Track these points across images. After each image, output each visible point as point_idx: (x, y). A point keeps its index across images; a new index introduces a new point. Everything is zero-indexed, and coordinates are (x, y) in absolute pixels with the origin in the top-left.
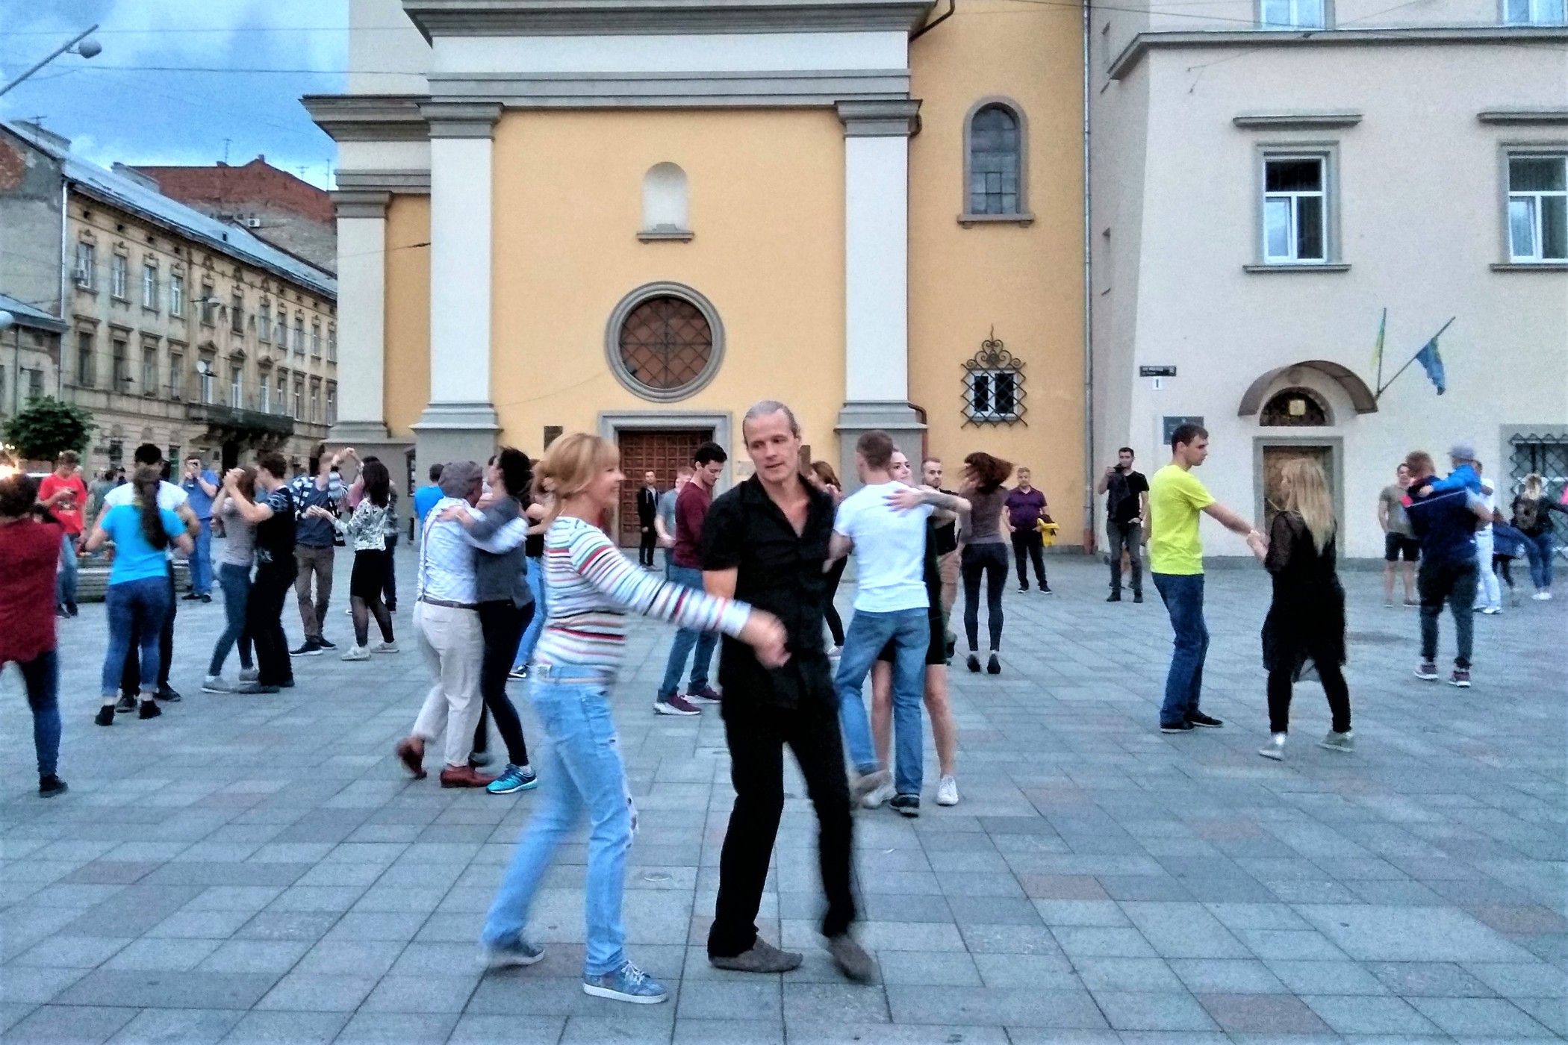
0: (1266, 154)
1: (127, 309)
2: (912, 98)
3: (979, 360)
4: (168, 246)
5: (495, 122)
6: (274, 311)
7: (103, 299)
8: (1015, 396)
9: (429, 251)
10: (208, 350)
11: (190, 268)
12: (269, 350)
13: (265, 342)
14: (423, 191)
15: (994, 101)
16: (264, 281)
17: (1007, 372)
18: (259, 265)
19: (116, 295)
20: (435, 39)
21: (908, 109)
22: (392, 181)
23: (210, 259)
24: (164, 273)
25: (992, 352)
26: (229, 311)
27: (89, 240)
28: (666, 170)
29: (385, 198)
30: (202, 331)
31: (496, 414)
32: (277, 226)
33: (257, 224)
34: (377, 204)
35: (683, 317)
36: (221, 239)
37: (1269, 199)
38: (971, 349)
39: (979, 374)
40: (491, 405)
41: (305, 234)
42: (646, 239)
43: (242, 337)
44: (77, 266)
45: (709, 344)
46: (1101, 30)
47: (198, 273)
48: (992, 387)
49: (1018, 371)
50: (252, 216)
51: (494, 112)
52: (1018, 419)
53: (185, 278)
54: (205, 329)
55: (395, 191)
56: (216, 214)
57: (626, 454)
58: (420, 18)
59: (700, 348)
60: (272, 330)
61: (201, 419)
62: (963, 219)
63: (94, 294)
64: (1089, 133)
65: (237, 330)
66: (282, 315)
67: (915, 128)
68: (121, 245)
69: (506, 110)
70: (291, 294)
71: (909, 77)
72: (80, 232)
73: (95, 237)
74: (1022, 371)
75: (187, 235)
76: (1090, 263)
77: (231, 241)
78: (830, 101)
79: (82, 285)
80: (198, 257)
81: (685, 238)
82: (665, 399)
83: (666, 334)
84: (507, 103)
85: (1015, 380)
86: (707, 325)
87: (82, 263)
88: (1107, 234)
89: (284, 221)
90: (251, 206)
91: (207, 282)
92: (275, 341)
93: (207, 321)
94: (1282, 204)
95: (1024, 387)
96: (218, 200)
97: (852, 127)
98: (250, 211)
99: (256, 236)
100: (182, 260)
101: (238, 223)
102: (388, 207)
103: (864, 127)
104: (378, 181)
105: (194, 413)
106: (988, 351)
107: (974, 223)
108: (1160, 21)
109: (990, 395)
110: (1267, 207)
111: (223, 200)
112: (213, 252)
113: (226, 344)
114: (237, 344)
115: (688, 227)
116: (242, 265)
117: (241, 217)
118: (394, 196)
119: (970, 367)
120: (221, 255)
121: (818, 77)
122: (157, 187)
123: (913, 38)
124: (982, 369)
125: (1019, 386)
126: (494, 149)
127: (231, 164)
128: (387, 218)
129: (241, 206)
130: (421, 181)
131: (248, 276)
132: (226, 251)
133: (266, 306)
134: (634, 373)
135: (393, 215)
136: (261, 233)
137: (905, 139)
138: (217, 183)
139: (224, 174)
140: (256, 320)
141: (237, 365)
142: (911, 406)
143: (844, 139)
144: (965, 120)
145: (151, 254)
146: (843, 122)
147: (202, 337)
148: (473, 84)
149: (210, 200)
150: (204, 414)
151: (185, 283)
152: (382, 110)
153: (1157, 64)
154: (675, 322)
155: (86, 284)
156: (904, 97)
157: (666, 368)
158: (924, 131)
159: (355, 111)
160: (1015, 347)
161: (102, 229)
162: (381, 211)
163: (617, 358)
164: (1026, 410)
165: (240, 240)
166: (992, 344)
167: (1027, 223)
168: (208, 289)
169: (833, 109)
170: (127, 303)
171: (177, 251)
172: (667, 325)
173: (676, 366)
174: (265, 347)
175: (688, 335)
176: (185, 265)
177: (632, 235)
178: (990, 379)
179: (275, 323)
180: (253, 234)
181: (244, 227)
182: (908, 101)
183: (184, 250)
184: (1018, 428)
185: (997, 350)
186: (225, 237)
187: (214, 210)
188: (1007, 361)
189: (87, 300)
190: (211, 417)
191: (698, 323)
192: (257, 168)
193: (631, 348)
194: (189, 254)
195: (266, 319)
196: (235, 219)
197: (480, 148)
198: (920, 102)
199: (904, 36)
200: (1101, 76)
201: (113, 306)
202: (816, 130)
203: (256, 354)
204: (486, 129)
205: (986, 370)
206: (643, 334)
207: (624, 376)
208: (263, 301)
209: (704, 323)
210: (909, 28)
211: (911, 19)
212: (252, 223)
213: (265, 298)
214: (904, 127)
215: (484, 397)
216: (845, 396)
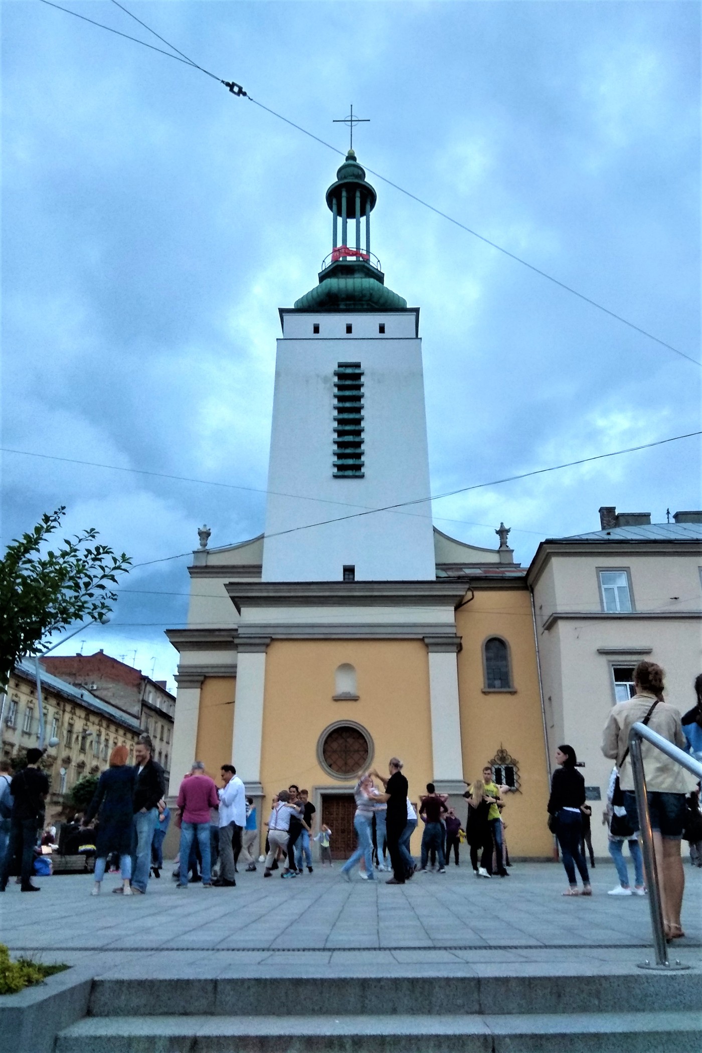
0: (613, 665)
1: (29, 738)
2: (458, 635)
3: (496, 760)
4: (53, 702)
5: (267, 645)
6: (103, 738)
7: (18, 732)
8: (515, 778)
9: (234, 706)
10: (67, 761)
11: (63, 714)
12: (98, 761)
13: (96, 757)
14: (233, 675)
15: (495, 637)
16: (100, 721)
17: (510, 766)
18: (99, 711)
19: (25, 730)
20: (243, 609)
21: (457, 641)
22: (205, 670)
23: (75, 709)
24: (50, 717)
25: (502, 756)
26: (80, 738)
27: (16, 699)
28: (346, 667)
29: (202, 678)
30: (65, 750)
31: (263, 788)
32: (107, 689)
33: (95, 688)
34: (197, 681)
35: (354, 738)
36: (80, 697)
37: (617, 685)
38: (492, 754)
39: (496, 766)
40: (260, 783)
41: (122, 693)
42: (337, 699)
43: (85, 754)
44: (9, 713)
45: (367, 751)
46: (539, 608)
47: (67, 716)
48: (503, 773)
49: (515, 765)
50: (93, 683)
51: (268, 641)
52: (517, 790)
53: (60, 720)
54: (67, 749)
55: (207, 675)
56: (72, 682)
57: (326, 808)
58: (236, 600)
59: (362, 753)
60: (101, 749)
61: (59, 802)
62: (484, 691)
63: (14, 729)
64: (538, 652)
65: (83, 750)
66: (107, 740)
67: (459, 648)
68: (31, 702)
69: (273, 640)
70: (113, 728)
71: (456, 626)
72: (13, 695)
73: (20, 698)
74: (517, 765)
75: (65, 695)
76: (544, 712)
77: (85, 698)
78: (421, 637)
79: (9, 724)
80: (68, 708)
81: (355, 699)
82: (346, 779)
83: (346, 746)
84: (274, 637)
85: (514, 770)
86: (366, 741)
87: (11, 713)
88: (550, 699)
89: (111, 686)
90: (93, 677)
91: (71, 721)
92: (102, 756)
93: (68, 746)
94: (623, 688)
95: (518, 773)
96: (75, 674)
97: (431, 648)
98: (92, 681)
99: (95, 696)
100: (60, 709)
101: (84, 688)
102: (202, 683)
103: (435, 648)
104: (199, 670)
105: (55, 799)
106: (500, 755)
107: (489, 693)
108: (562, 607)
109: (503, 777)
110: (617, 689)
111: (77, 675)
112: (76, 704)
113: (77, 758)
114: (82, 757)
115: (358, 693)
116: (90, 711)
117: (86, 684)
118: (206, 677)
119: (493, 762)
120: (81, 706)
121: (415, 625)
122: (45, 668)
123: (456, 609)
124: (498, 764)
125: (516, 773)
126: (266, 657)
127: (84, 654)
128: (201, 689)
129: (87, 678)
130: (232, 670)
131: (92, 718)
132: (83, 704)
133: (99, 735)
134: (330, 766)
135: (204, 687)
136: (96, 693)
137: (456, 654)
138: (76, 665)
139: (80, 660)
140: (93, 743)
141: (80, 770)
142: (465, 782)
143: (428, 653)
144: (482, 645)
145: (45, 707)
146: (427, 645)
147: (64, 754)
148: (258, 629)
149: (71, 674)
150: (61, 800)
151: (60, 723)
152: (205, 636)
153: (561, 624)
154: (350, 740)
155: (11, 724)
156: (454, 635)
157: (346, 764)
158: (463, 651)
159: (191, 637)
160: (513, 753)
161: (24, 693)
162: (199, 684)
163: (322, 758)
164: (520, 785)
165: (88, 698)
166: (502, 751)
167: (513, 693)
168: (71, 725)
169: (422, 640)
170: (29, 734)
171: (58, 704)
172: (346, 741)
173: (351, 762)
174: (96, 759)
175: (356, 746)
176: (61, 712)
177: (330, 697)
178: (502, 769)
179: (102, 746)
180: (91, 693)
181: (88, 690)
182: (457, 637)
183: (62, 704)
184: (517, 795)
185: (505, 755)
186: (82, 696)
187: (70, 679)
188: (510, 760)
189: (10, 732)
190: (66, 801)
191: (361, 741)
192: (99, 657)
193: (329, 754)
194: (64, 706)
195: (99, 742)
196: (83, 685)
197: (260, 658)
198: (461, 638)
199: (453, 608)
200: (541, 629)
201: (22, 736)
202: (413, 650)
203: (91, 763)
204: (263, 648)
205: (500, 765)
206: (335, 745)
207: (327, 768)
208: (98, 732)
209: (364, 741)
210: (455, 605)
211: (457, 600)
212: (92, 687)
213: (100, 731)
214: (455, 648)
215: (257, 779)
216: (433, 777)
